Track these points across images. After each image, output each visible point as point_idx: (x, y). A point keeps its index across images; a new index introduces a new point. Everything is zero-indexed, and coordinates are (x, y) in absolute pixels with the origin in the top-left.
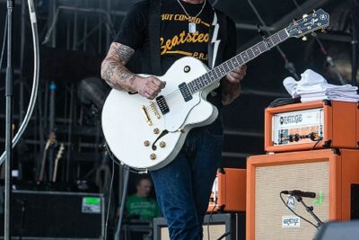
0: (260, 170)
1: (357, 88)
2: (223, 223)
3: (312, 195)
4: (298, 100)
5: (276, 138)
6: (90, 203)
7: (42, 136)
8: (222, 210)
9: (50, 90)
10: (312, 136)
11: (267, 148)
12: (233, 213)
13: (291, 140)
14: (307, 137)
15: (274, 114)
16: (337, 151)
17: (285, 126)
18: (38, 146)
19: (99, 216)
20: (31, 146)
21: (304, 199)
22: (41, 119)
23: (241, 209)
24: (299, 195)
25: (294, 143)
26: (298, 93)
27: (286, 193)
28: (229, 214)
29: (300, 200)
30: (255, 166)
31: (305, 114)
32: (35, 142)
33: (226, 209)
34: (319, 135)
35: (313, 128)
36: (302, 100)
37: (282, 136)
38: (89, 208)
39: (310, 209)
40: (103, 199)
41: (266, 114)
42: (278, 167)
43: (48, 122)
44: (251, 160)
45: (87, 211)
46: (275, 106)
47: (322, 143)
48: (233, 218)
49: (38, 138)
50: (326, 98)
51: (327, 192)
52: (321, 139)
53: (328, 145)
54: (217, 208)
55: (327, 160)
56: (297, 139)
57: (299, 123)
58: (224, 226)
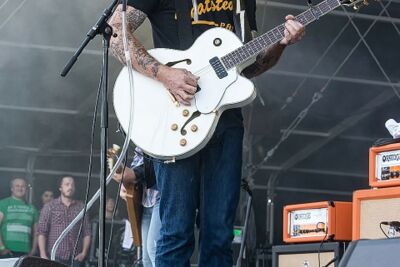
0: (365, 204)
2: (332, 251)
4: (399, 140)
5: (379, 175)
8: (332, 239)
11: (371, 184)
12: (341, 242)
13: (393, 177)
15: (378, 153)
17: (387, 164)
23: (348, 239)
24: (397, 225)
25: (395, 179)
26: (398, 133)
27: (386, 223)
28: (337, 243)
29: (398, 230)
30: (361, 199)
33: (336, 238)
37: (383, 173)
41: (371, 153)
44: (357, 194)
46: (379, 146)
48: (341, 246)
54: (327, 237)
56: (397, 176)
58: (333, 253)
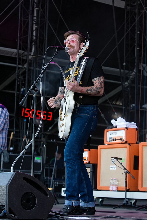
0: (102, 150)
1: (136, 124)
2: (90, 167)
3: (121, 159)
4: (116, 127)
5: (108, 140)
6: (37, 159)
7: (21, 136)
8: (89, 163)
9: (24, 121)
10: (121, 139)
11: (105, 143)
12: (93, 164)
13: (114, 141)
14: (119, 139)
15: (107, 131)
16: (130, 144)
17: (111, 136)
18: (20, 140)
19: (40, 163)
20: (17, 140)
21: (119, 160)
22: (21, 131)
23: (96, 163)
24: (117, 159)
25: (115, 141)
26: (117, 125)
27: (113, 158)
28: (92, 165)
29: (117, 160)
30: (101, 149)
31: (118, 132)
32: (19, 138)
33: (90, 163)
34: (123, 139)
35: (121, 137)
36: (117, 127)
37: (110, 139)
38: (37, 161)
39: (121, 164)
40: (42, 158)
41: (105, 132)
42: (109, 149)
43: (23, 132)
44: (100, 147)
45: (36, 162)
46: (108, 129)
47: (124, 142)
49: (20, 137)
50: (126, 127)
51: (126, 158)
52: (124, 140)
53: (126, 142)
54: (87, 162)
55: (126, 147)
56: (115, 140)
57: (116, 135)
58: (90, 168)
